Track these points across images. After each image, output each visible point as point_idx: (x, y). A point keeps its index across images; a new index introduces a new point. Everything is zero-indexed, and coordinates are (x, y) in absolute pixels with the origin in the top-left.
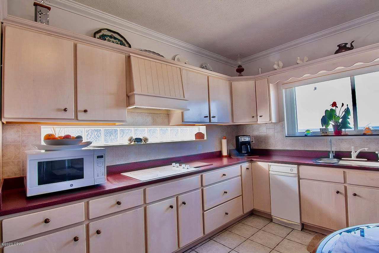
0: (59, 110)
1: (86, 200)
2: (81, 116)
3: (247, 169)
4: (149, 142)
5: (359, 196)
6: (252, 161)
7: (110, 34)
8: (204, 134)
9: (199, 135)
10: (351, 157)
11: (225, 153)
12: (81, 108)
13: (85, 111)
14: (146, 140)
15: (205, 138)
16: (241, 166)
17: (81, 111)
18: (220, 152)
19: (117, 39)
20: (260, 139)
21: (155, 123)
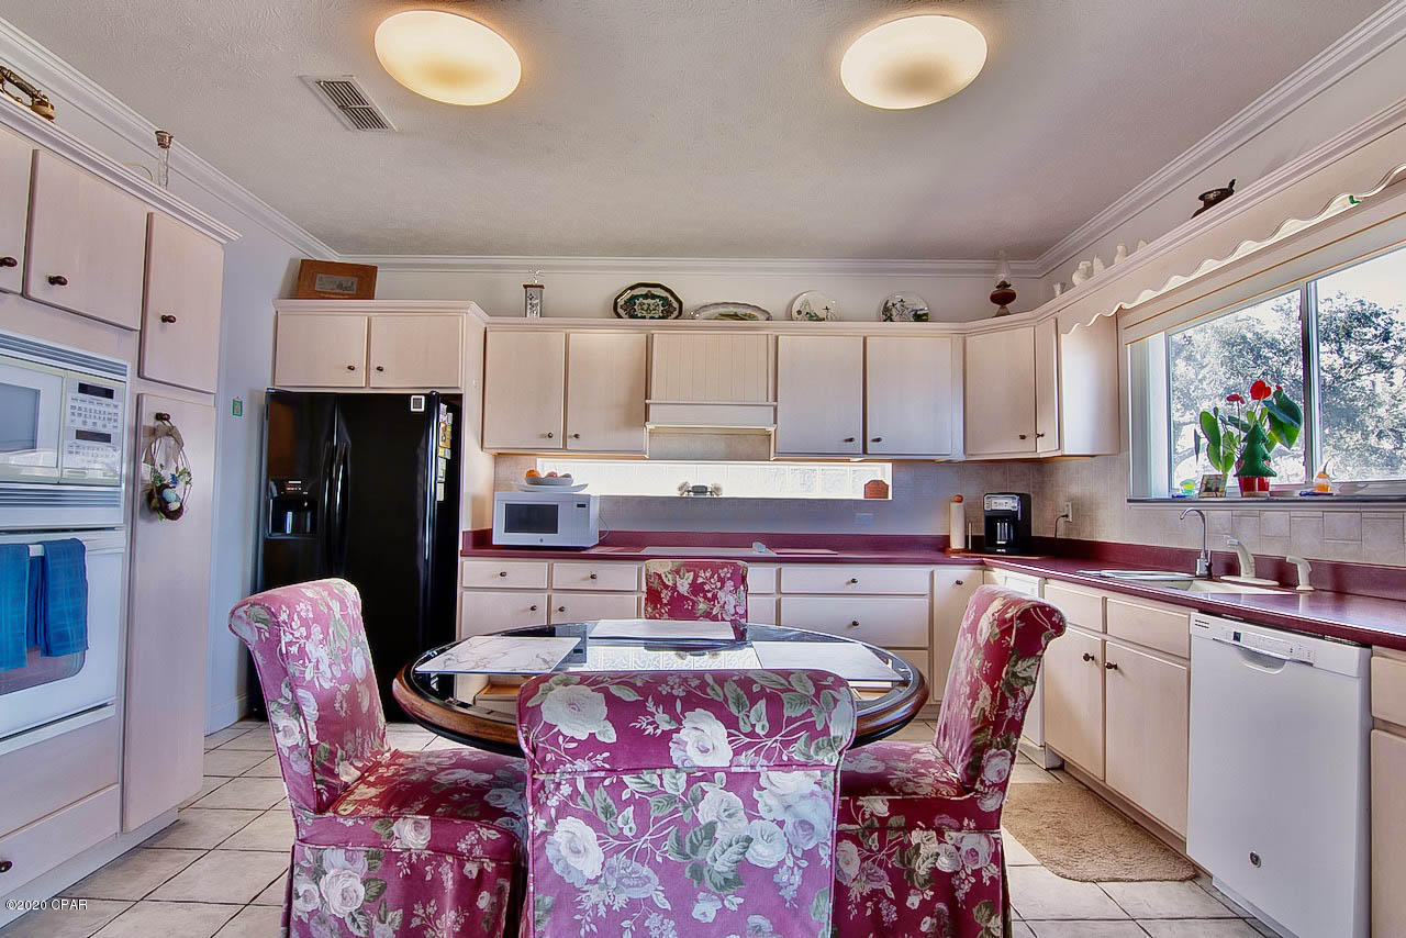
0: (543, 436)
1: (551, 561)
2: (571, 444)
3: (958, 583)
4: (724, 495)
5: (1121, 671)
6: (982, 563)
7: (644, 291)
8: (887, 486)
9: (876, 488)
10: (1239, 575)
11: (957, 543)
12: (571, 432)
13: (576, 436)
14: (717, 489)
15: (890, 498)
16: (932, 573)
17: (570, 437)
18: (946, 540)
19: (659, 297)
20: (1081, 509)
21: (732, 456)
